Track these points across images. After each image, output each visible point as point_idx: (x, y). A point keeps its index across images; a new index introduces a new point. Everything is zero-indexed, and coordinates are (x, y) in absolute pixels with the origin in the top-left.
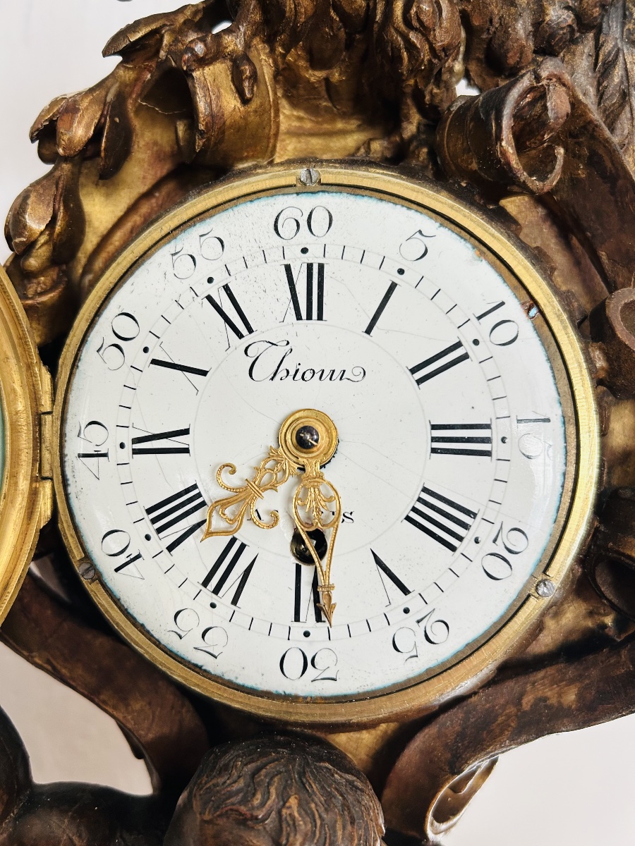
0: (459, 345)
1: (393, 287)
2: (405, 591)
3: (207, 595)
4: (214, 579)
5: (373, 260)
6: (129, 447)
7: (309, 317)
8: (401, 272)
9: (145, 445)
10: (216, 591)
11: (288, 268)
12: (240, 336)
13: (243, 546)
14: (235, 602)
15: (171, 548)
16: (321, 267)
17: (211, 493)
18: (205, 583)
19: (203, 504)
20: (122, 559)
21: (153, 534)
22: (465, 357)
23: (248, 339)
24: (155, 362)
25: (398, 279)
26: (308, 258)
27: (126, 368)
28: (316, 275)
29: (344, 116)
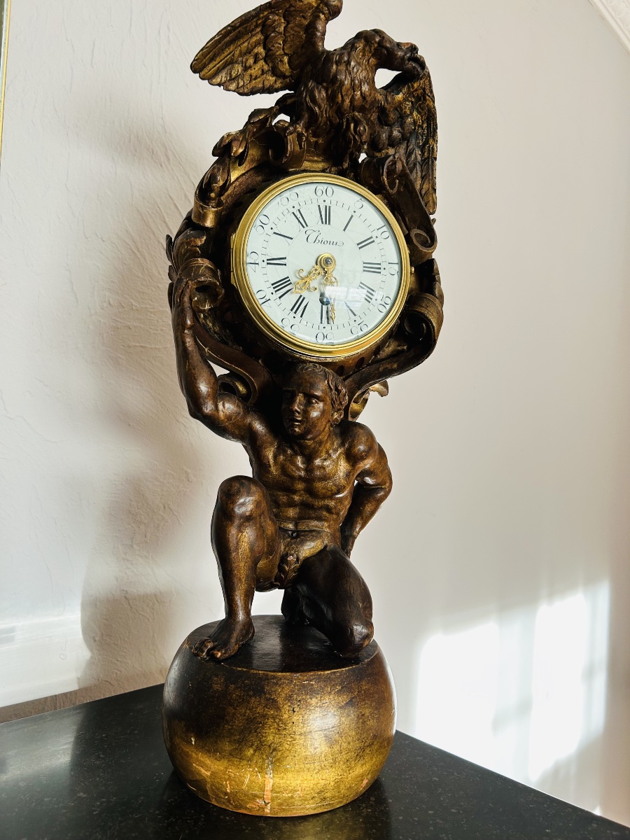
0: (372, 237)
1: (352, 216)
2: (355, 315)
3: (292, 314)
4: (295, 308)
5: (346, 207)
6: (266, 262)
7: (326, 223)
8: (355, 212)
9: (271, 261)
10: (295, 313)
11: (319, 206)
12: (304, 227)
13: (304, 298)
14: (301, 316)
15: (280, 298)
16: (330, 207)
17: (293, 279)
18: (292, 310)
19: (291, 283)
20: (264, 300)
21: (274, 292)
22: (373, 241)
23: (306, 228)
24: (274, 233)
25: (354, 214)
26: (325, 204)
27: (264, 234)
28: (328, 210)
29: (318, 156)
